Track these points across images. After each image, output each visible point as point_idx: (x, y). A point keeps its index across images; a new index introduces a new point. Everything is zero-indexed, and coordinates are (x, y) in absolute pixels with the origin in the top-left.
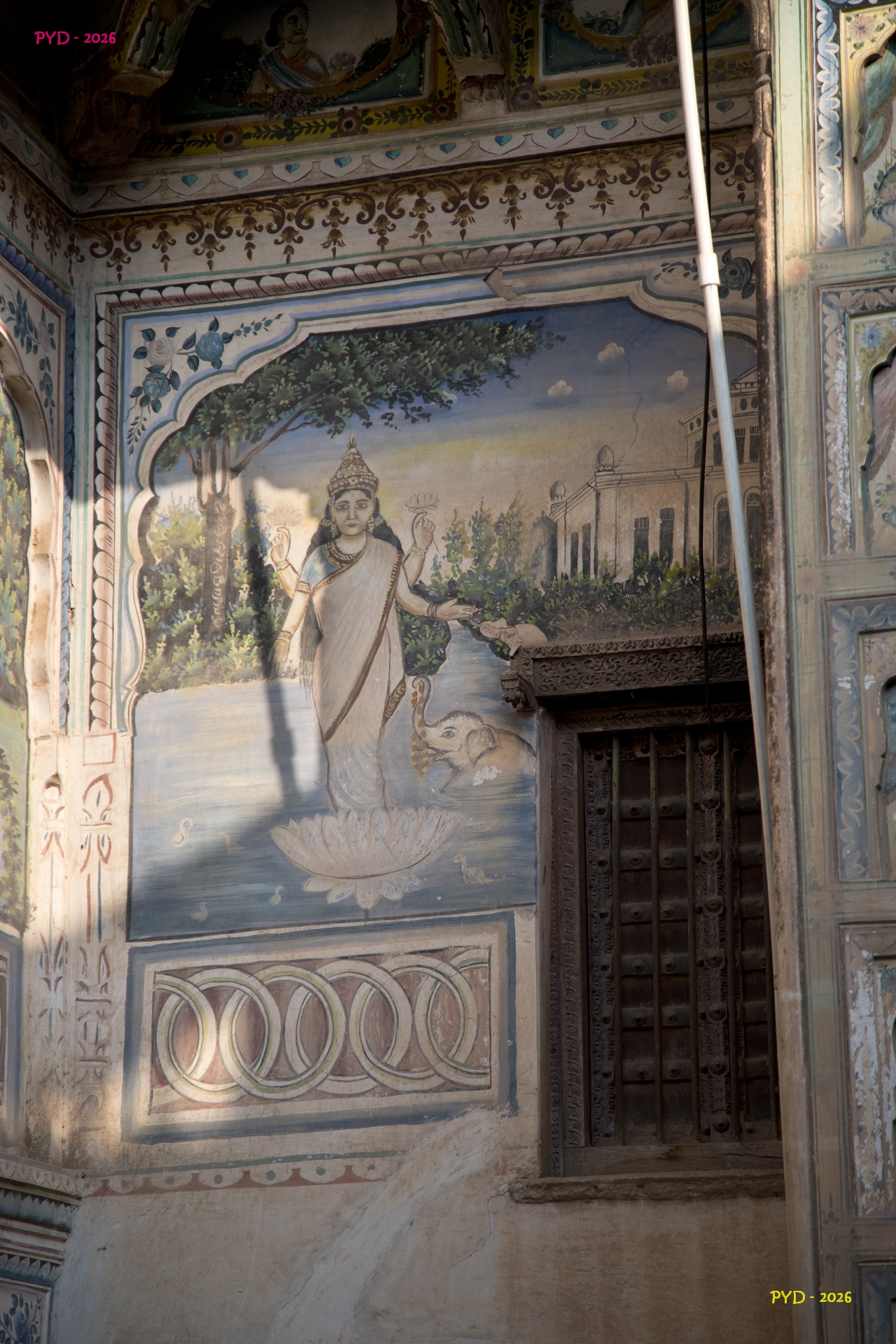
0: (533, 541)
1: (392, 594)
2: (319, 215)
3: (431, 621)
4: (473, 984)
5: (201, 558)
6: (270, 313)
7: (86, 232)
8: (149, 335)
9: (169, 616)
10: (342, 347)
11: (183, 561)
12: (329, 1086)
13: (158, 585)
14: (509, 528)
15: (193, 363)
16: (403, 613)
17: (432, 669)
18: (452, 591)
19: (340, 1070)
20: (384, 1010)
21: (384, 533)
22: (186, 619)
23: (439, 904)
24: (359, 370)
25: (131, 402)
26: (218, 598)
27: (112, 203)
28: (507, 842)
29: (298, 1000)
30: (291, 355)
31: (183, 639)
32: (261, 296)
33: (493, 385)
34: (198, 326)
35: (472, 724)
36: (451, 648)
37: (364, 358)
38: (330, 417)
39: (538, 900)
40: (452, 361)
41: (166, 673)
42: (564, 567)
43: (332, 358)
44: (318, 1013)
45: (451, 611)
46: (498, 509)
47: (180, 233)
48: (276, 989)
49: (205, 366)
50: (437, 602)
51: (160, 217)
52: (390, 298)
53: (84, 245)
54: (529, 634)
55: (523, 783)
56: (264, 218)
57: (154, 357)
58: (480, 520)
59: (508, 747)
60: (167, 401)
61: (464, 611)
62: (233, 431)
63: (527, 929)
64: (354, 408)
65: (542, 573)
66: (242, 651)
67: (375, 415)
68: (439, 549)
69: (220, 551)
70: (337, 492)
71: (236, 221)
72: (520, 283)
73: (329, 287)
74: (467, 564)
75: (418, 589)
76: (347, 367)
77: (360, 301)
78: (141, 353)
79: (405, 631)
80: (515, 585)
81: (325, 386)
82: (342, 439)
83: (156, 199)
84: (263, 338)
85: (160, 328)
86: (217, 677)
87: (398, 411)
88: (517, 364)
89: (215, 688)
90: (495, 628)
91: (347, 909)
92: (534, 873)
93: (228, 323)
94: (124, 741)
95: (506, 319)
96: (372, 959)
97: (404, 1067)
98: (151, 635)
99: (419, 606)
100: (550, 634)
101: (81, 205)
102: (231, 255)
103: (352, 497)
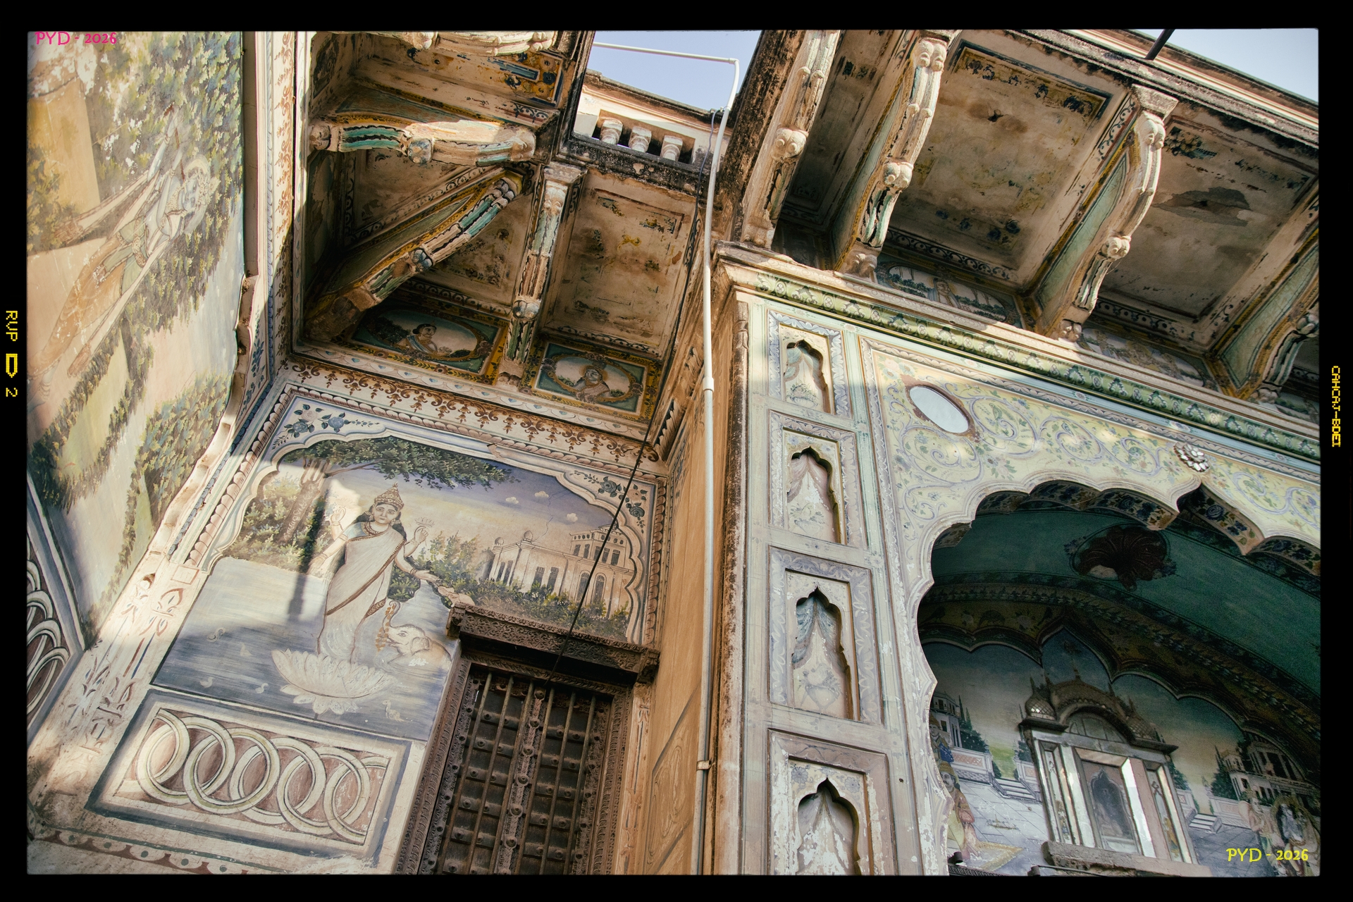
0: (479, 559)
1: (393, 557)
2: (413, 395)
3: (411, 576)
4: (372, 777)
5: (291, 506)
6: (373, 421)
7: (294, 360)
8: (307, 407)
9: (259, 525)
10: (406, 446)
11: (280, 504)
12: (252, 814)
13: (260, 509)
14: (469, 549)
15: (325, 426)
16: (396, 567)
17: (404, 599)
18: (428, 566)
19: (262, 806)
20: (308, 777)
21: (399, 528)
22: (269, 529)
23: (365, 724)
24: (410, 458)
25: (283, 429)
26: (292, 526)
27: (314, 354)
28: (420, 702)
29: (251, 753)
30: (377, 440)
31: (263, 539)
32: (371, 412)
33: (478, 487)
34: (335, 413)
35: (418, 633)
36: (418, 593)
37: (415, 454)
38: (388, 470)
39: (429, 739)
40: (460, 470)
41: (244, 551)
42: (494, 574)
43: (398, 448)
44: (263, 766)
45: (424, 575)
46: (465, 538)
47: (341, 377)
48: (238, 743)
49: (330, 429)
50: (418, 568)
51: (334, 368)
52: (437, 436)
53: (290, 365)
54: (466, 599)
55: (440, 673)
56: (386, 387)
57: (305, 416)
58: (453, 540)
59: (436, 651)
60: (303, 436)
61: (433, 578)
62: (333, 459)
63: (418, 755)
64: (402, 471)
65: (481, 574)
66: (293, 555)
67: (412, 478)
68: (427, 545)
69: (303, 506)
70: (380, 502)
71: (371, 383)
72: (504, 453)
73: (408, 421)
74: (440, 557)
75: (409, 559)
76: (405, 455)
77: (422, 432)
78: (299, 413)
79: (395, 576)
80: (464, 575)
81: (391, 458)
82: (391, 482)
83: (336, 361)
84: (365, 429)
85: (314, 407)
86: (274, 562)
87: (425, 480)
88: (493, 483)
89: (271, 568)
90: (446, 591)
91: (304, 710)
92: (431, 724)
93: (349, 416)
94: (203, 576)
95: (492, 465)
96: (310, 743)
97: (308, 816)
98: (244, 530)
99: (407, 567)
100: (476, 602)
101: (297, 349)
102: (364, 394)
103: (386, 507)
